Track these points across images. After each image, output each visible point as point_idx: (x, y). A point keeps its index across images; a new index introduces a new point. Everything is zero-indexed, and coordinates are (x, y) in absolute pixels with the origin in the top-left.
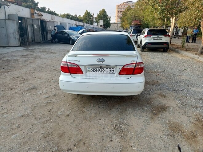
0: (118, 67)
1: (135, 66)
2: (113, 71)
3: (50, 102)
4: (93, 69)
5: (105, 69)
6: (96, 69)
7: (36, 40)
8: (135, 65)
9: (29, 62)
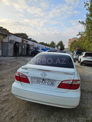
0: (57, 82)
1: (72, 82)
2: (53, 84)
4: (37, 81)
5: (47, 81)
6: (40, 81)
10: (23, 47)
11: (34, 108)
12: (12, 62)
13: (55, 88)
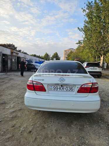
0: (77, 86)
2: (72, 90)
3: (15, 117)
4: (54, 88)
5: (65, 87)
6: (57, 88)
7: (13, 69)
8: (91, 84)
9: (5, 82)
10: (13, 60)
11: (50, 120)
12: (3, 78)
13: (74, 94)
